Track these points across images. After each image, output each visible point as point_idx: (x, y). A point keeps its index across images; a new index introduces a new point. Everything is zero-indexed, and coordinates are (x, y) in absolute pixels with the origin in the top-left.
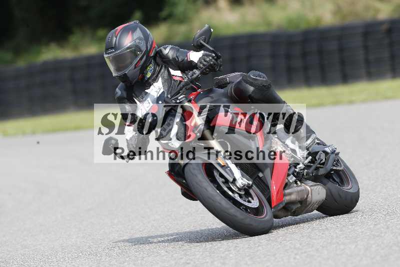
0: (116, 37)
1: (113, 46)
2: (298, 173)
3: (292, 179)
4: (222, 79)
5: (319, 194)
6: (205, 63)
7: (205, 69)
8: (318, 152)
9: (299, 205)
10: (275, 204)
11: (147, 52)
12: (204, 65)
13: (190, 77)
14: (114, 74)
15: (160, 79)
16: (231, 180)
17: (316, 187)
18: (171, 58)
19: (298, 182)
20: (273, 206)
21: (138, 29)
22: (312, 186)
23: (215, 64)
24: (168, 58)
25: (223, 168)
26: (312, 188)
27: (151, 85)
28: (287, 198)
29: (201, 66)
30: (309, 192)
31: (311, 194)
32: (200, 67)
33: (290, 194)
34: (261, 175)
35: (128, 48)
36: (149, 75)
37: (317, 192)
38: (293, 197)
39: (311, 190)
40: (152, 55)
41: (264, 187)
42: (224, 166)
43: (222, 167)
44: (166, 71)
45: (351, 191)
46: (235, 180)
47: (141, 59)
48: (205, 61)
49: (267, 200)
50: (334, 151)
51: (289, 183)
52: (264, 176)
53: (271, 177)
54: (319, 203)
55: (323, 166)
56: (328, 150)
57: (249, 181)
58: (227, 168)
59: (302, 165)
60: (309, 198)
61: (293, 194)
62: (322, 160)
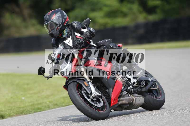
2: (129, 90)
3: (125, 93)
5: (140, 100)
9: (129, 105)
11: (63, 23)
14: (48, 33)
16: (90, 93)
17: (138, 97)
18: (75, 28)
19: (129, 95)
20: (111, 106)
21: (59, 12)
22: (136, 97)
24: (74, 27)
28: (121, 102)
30: (134, 99)
31: (135, 101)
34: (107, 91)
38: (124, 102)
40: (65, 25)
41: (108, 97)
42: (87, 86)
49: (109, 103)
50: (153, 80)
51: (122, 95)
52: (109, 91)
53: (112, 92)
54: (140, 105)
55: (145, 87)
56: (150, 79)
57: (99, 94)
58: (89, 87)
59: (131, 87)
60: (134, 103)
61: (124, 100)
62: (143, 85)
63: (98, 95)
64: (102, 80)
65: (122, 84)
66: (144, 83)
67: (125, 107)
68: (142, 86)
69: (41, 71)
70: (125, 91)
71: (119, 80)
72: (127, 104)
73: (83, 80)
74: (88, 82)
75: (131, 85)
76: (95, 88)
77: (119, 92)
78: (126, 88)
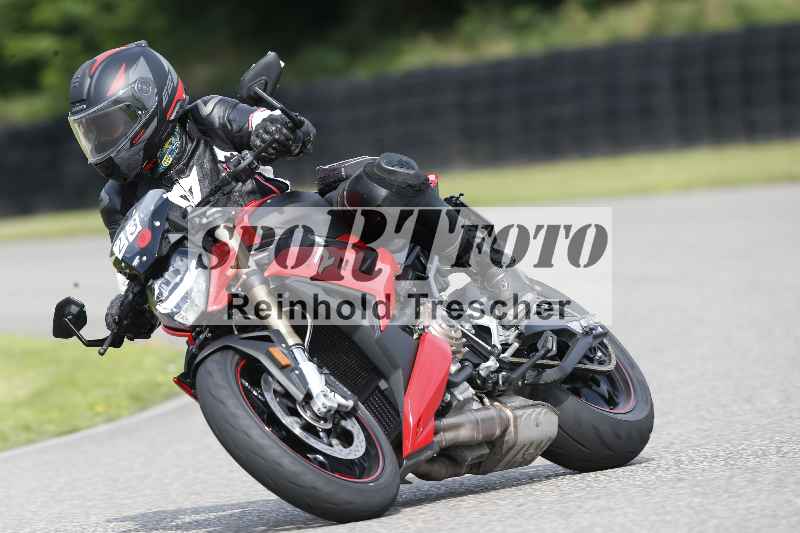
0: (91, 77)
1: (85, 97)
2: (484, 380)
3: (465, 392)
4: (330, 170)
5: (537, 426)
6: (266, 136)
7: (265, 150)
8: (542, 333)
9: (486, 451)
10: (409, 451)
11: (161, 112)
12: (263, 141)
13: (232, 168)
14: (91, 160)
15: (195, 168)
16: (299, 396)
17: (529, 411)
18: (217, 124)
19: (486, 400)
20: (405, 454)
21: (142, 59)
22: (517, 408)
23: (288, 140)
24: (212, 124)
25: (286, 370)
26: (519, 413)
27: (173, 184)
28: (447, 437)
29: (258, 142)
30: (509, 420)
31: (516, 427)
32: (256, 146)
33: (456, 427)
34: (383, 385)
35: (117, 102)
36: (167, 161)
37: (535, 422)
38: (464, 434)
39: (515, 418)
40: (172, 118)
41: (388, 411)
42: (287, 366)
43: (282, 368)
44: (208, 154)
45: (630, 417)
46: (309, 397)
47: (146, 126)
48: (267, 133)
49: (392, 443)
50: (591, 329)
51: (455, 403)
52: (390, 389)
53: (405, 391)
54: (539, 445)
55: (556, 362)
56: (576, 326)
57: (343, 401)
58: (293, 370)
59: (492, 363)
60: (510, 436)
61: (463, 427)
62: (549, 351)
63: (339, 405)
64: (356, 338)
65: (449, 350)
66: (552, 343)
67: (470, 456)
68: (543, 358)
69: (68, 320)
70: (466, 384)
71: (434, 332)
72: (479, 444)
73: (267, 339)
74: (288, 348)
75: (491, 353)
76: (326, 371)
77: (439, 388)
78: (468, 371)
